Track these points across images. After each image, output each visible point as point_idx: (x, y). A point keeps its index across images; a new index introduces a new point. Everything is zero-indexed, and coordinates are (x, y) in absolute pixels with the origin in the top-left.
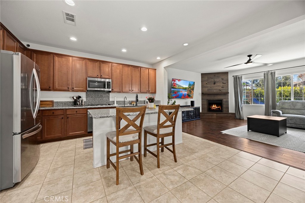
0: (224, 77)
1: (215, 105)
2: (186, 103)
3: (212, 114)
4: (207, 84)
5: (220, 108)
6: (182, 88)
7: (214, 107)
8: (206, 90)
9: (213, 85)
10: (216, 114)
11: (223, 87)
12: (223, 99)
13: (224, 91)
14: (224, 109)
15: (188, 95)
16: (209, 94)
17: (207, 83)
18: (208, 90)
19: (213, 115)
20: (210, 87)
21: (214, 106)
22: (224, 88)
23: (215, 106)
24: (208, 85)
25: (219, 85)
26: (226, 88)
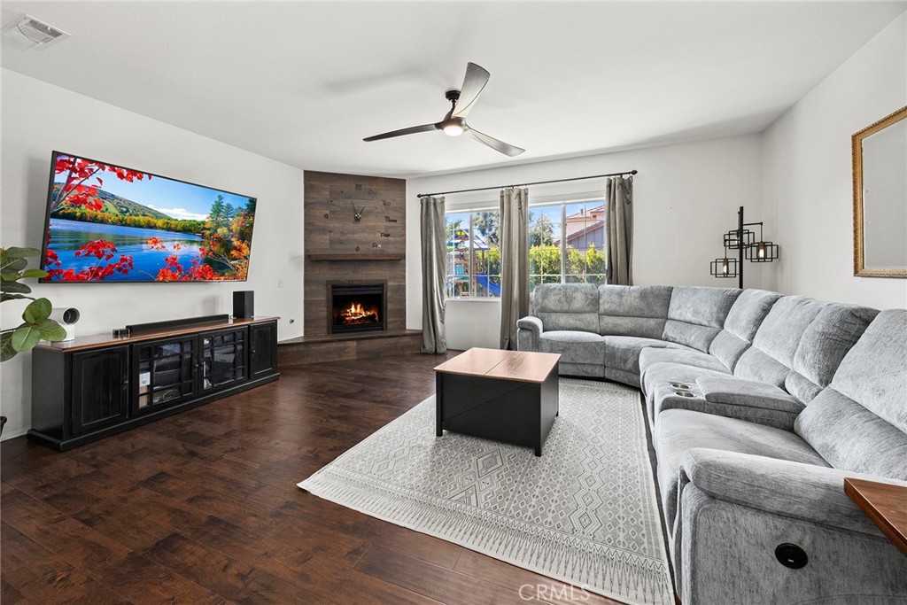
0: (390, 195)
1: (359, 306)
2: (213, 301)
3: (341, 345)
4: (326, 216)
5: (374, 315)
6: (160, 223)
7: (355, 314)
8: (323, 243)
9: (351, 225)
10: (353, 344)
11: (388, 235)
12: (386, 281)
13: (391, 250)
14: (389, 320)
15: (208, 261)
16: (334, 262)
17: (328, 212)
18: (332, 242)
19: (346, 348)
20: (342, 233)
21: (353, 310)
22: (390, 238)
23: (358, 310)
24: (332, 224)
25: (372, 224)
26: (398, 239)
